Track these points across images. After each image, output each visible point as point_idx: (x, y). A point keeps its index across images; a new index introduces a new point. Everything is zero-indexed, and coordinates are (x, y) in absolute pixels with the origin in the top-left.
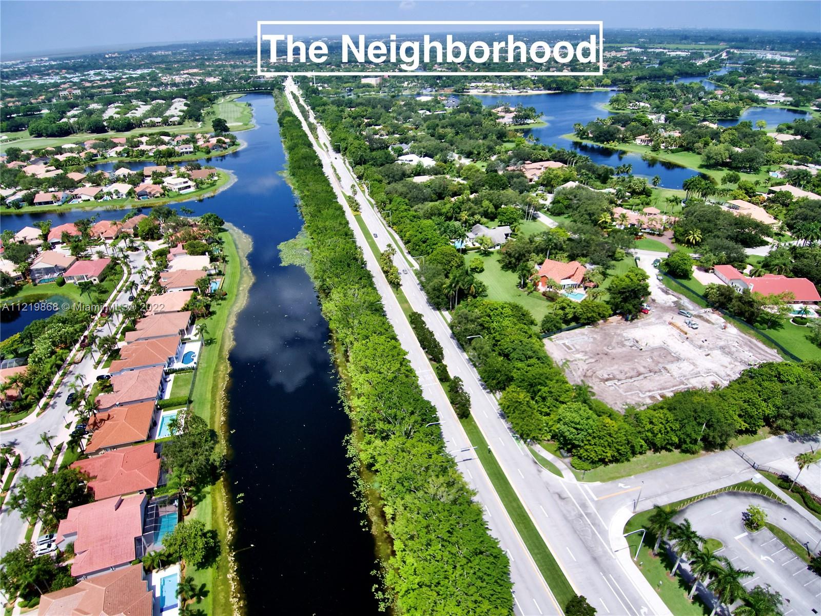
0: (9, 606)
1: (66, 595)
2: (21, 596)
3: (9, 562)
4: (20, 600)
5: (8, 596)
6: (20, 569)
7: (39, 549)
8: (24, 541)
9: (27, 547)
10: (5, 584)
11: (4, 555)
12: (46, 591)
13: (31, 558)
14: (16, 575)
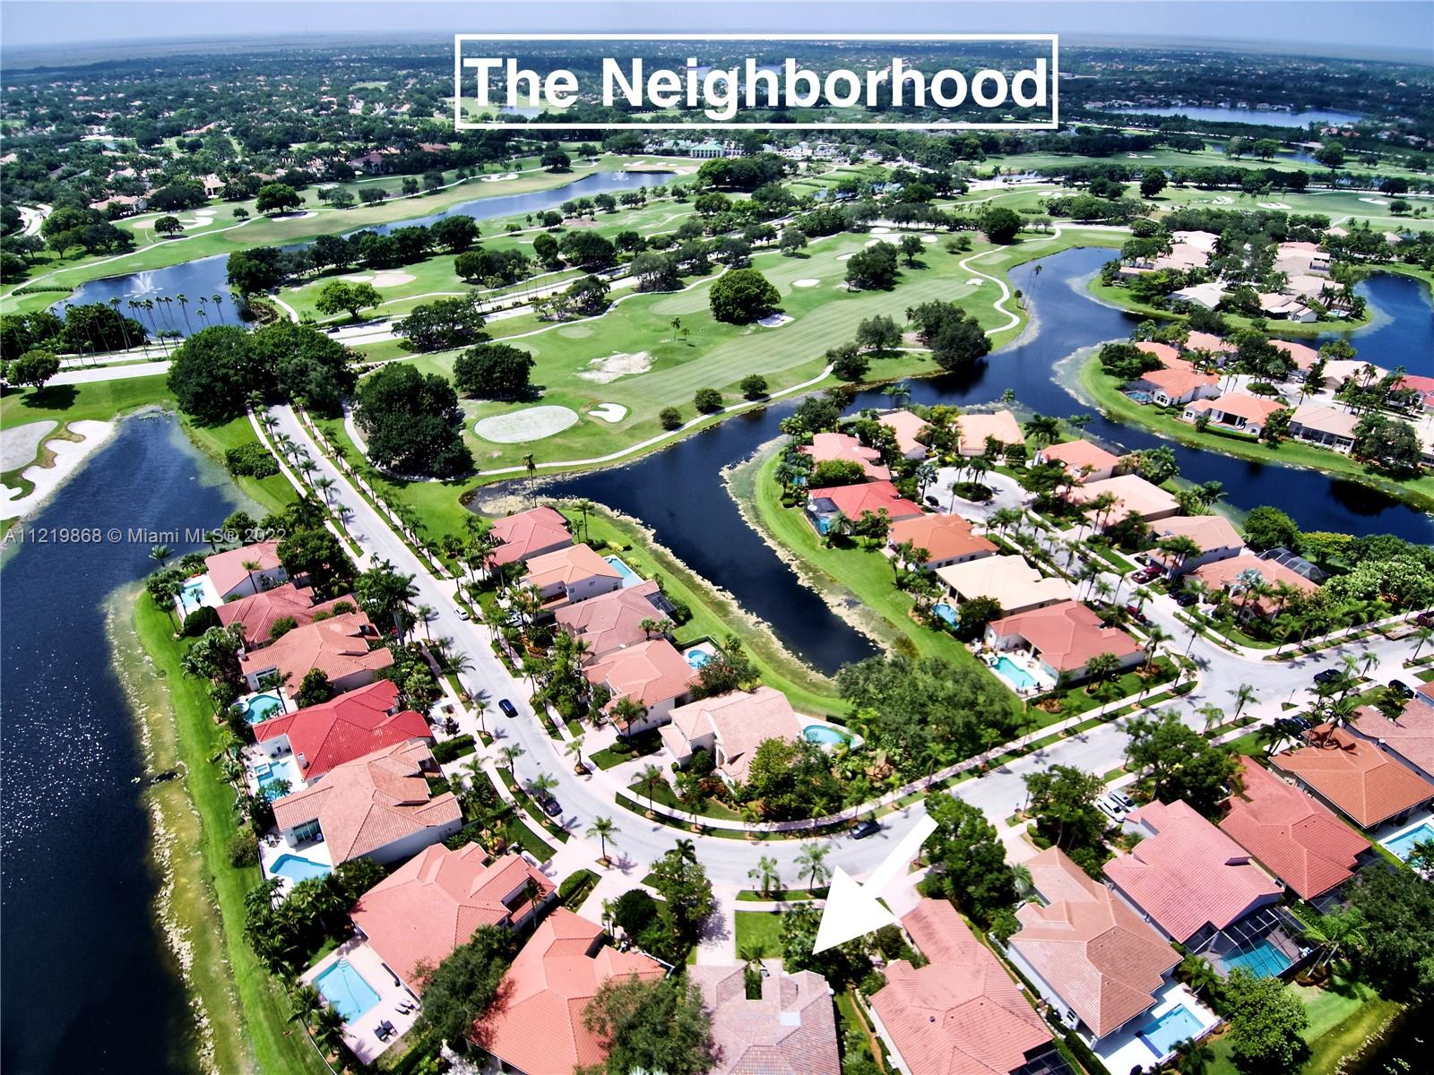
0: (1020, 816)
1: (1075, 877)
2: (1040, 821)
3: (1066, 777)
4: (1034, 822)
5: (1030, 805)
6: (1066, 796)
7: (1103, 801)
8: (1100, 775)
9: (1096, 784)
10: (1040, 792)
11: (1069, 766)
12: (1063, 847)
13: (1089, 799)
14: (1058, 797)
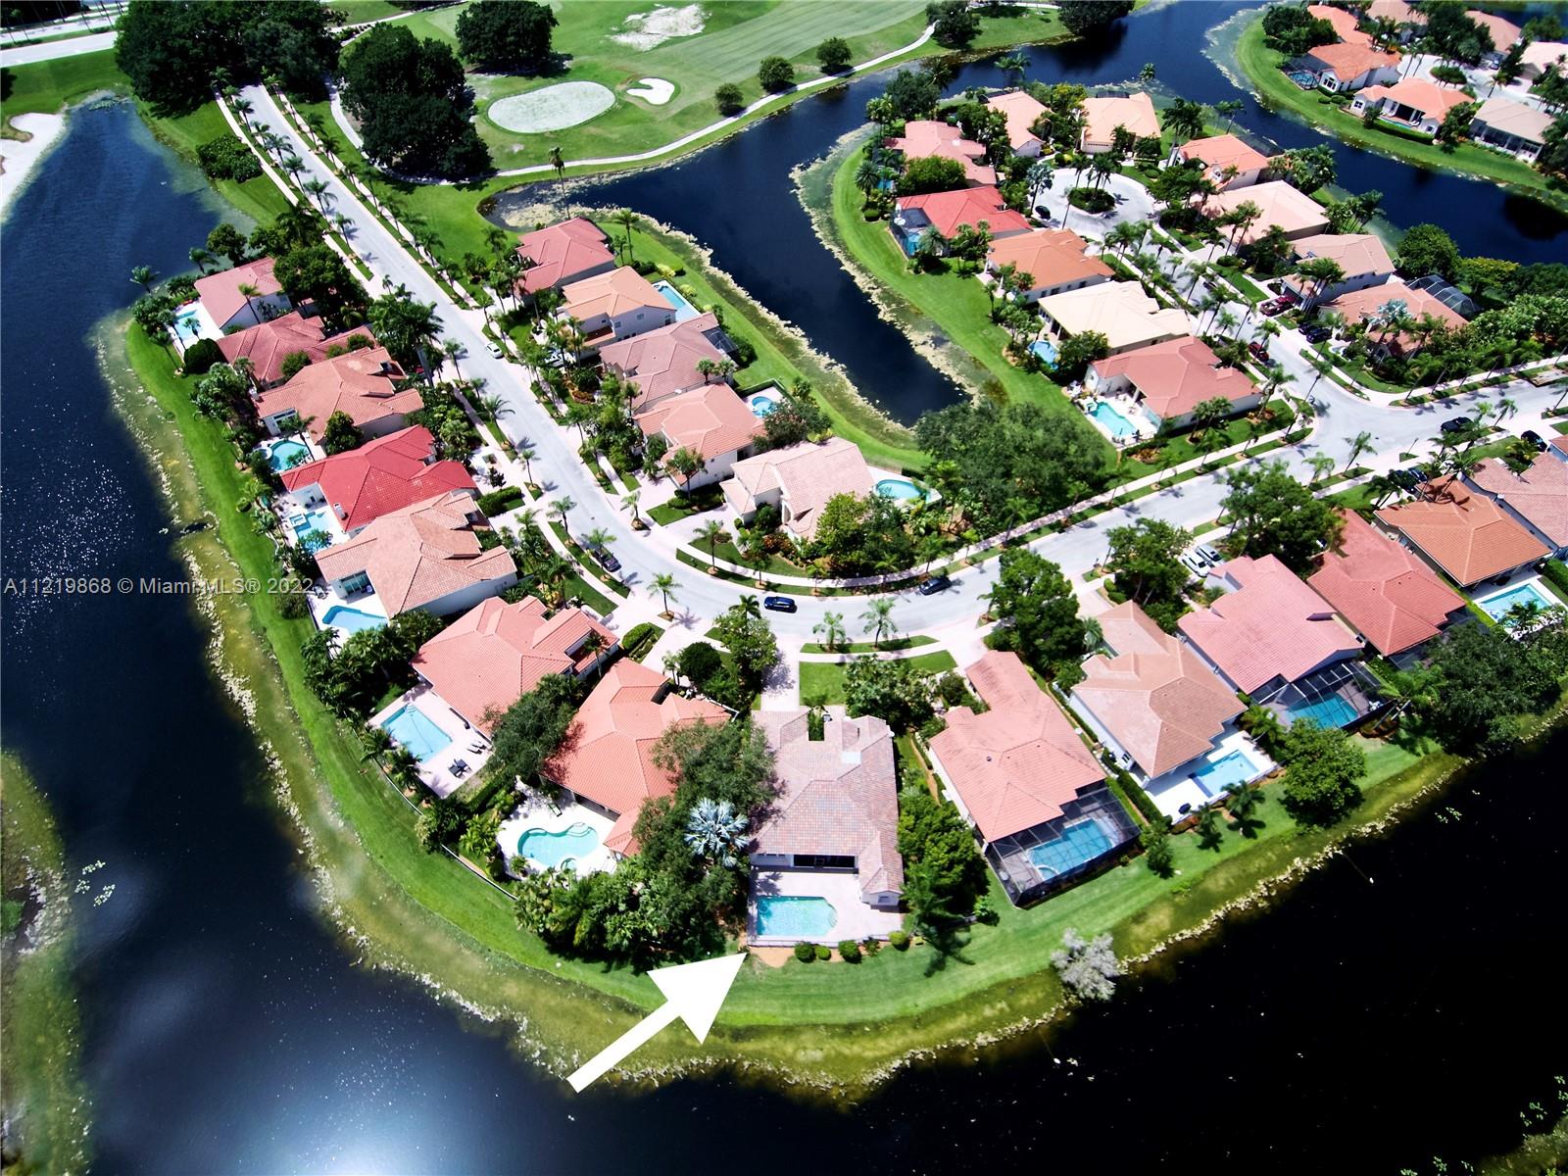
0: (1099, 570)
1: (1148, 630)
2: (1118, 576)
3: (1152, 531)
4: (1112, 577)
5: (1110, 560)
6: (1149, 550)
7: (1188, 555)
8: (1189, 529)
9: (1185, 538)
10: (1122, 546)
11: (1157, 520)
12: (1139, 602)
13: (1173, 553)
14: (1140, 551)
